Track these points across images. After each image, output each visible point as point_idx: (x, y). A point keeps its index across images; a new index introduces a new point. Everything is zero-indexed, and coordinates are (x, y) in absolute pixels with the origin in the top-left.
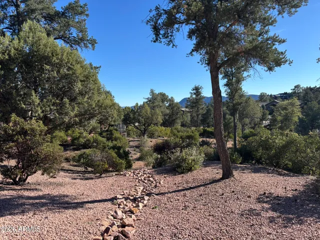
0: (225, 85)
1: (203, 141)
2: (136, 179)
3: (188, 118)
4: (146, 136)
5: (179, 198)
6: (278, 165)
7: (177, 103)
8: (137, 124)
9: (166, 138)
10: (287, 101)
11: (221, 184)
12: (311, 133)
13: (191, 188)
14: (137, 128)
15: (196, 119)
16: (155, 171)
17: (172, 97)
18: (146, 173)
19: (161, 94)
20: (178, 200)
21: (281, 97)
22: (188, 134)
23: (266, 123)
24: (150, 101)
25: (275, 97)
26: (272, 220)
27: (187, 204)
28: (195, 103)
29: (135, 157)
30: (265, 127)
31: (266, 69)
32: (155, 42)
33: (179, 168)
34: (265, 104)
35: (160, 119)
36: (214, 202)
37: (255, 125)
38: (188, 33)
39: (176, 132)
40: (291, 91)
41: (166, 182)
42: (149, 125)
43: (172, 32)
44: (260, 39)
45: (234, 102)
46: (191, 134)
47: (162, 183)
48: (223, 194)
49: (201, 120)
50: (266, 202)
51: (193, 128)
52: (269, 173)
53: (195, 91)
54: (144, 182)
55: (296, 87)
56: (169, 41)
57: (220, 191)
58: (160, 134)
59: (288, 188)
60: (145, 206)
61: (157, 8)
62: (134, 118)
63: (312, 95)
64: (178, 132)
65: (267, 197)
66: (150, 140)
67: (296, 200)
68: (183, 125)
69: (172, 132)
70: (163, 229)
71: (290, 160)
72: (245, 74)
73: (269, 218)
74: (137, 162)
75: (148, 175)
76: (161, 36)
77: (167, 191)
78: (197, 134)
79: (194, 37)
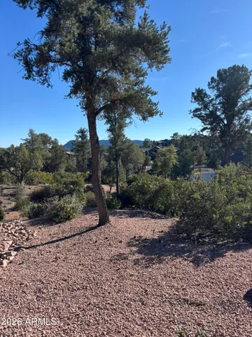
0: (108, 130)
1: (88, 187)
2: (6, 232)
3: (74, 163)
4: (23, 183)
5: (50, 249)
6: (152, 209)
7: (61, 146)
8: (12, 169)
9: (47, 185)
10: (166, 148)
11: (96, 231)
12: (178, 179)
13: (66, 238)
14: (13, 174)
15: (81, 163)
16: (29, 222)
17: (55, 139)
18: (18, 226)
19: (42, 135)
20: (50, 252)
21: (162, 143)
22: (72, 180)
23: (148, 168)
24: (29, 142)
25: (158, 144)
26: (136, 262)
27: (58, 255)
28: (81, 147)
29: (9, 207)
30: (148, 172)
31: (141, 117)
32: (26, 78)
33: (56, 217)
34: (148, 150)
35: (40, 164)
36: (86, 250)
37: (139, 170)
38: (63, 74)
39: (58, 177)
40: (170, 139)
41: (40, 233)
42: (27, 171)
43: (47, 71)
44: (136, 88)
45: (117, 148)
46: (76, 179)
47: (35, 235)
48: (96, 242)
49: (88, 165)
50: (135, 246)
51: (79, 173)
52: (144, 217)
53: (80, 134)
54: (14, 235)
55: (174, 134)
56: (43, 80)
57: (94, 239)
58: (41, 180)
59: (156, 230)
60: (11, 262)
61: (26, 42)
62: (8, 162)
63: (187, 143)
64: (62, 177)
65: (137, 241)
66: (28, 186)
67: (160, 241)
68: (67, 170)
69: (54, 178)
70: (27, 285)
71: (162, 204)
72: (128, 120)
73: (134, 260)
74: (11, 213)
75: (20, 227)
76: (34, 73)
77: (39, 243)
78: (82, 180)
79: (69, 79)
